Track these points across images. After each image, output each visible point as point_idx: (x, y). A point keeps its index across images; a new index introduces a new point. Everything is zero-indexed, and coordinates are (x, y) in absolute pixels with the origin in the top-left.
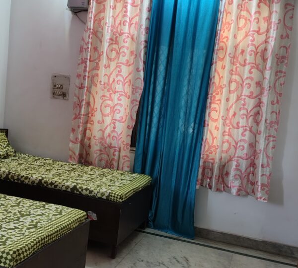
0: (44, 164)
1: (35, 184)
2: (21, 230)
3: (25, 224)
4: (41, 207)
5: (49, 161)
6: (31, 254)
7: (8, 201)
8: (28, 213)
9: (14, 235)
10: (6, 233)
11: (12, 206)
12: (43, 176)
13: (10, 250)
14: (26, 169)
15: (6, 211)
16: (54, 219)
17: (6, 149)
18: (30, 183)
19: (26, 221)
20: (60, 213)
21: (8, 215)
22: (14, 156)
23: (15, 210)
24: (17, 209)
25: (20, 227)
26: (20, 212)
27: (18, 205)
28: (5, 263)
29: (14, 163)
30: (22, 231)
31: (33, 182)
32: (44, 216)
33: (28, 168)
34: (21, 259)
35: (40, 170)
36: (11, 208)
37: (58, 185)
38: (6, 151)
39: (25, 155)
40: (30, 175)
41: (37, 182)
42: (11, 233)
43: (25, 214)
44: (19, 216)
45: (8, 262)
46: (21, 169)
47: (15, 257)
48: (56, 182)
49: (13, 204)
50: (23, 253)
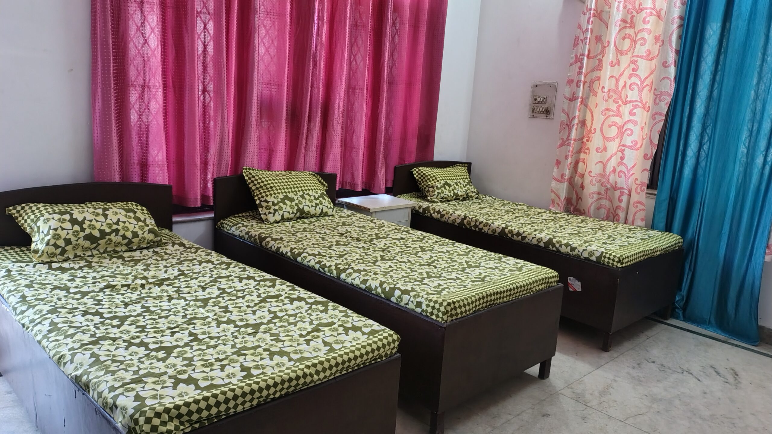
0: (515, 210)
1: (497, 234)
2: (464, 281)
3: (470, 276)
4: (495, 260)
5: (522, 206)
6: (471, 311)
7: (456, 248)
8: (477, 264)
9: (453, 286)
10: (445, 282)
11: (459, 255)
12: (508, 224)
13: (443, 301)
14: (487, 214)
15: (451, 259)
16: (509, 275)
17: (466, 188)
18: (490, 232)
19: (472, 273)
20: (520, 269)
21: (452, 264)
22: (477, 198)
23: (462, 259)
24: (465, 258)
25: (463, 278)
26: (467, 262)
27: (467, 254)
28: (437, 316)
29: (475, 206)
30: (465, 283)
31: (494, 231)
32: (497, 270)
33: (491, 213)
34: (457, 314)
35: (506, 216)
36: (458, 257)
37: (526, 237)
38: (466, 190)
39: (491, 198)
40: (491, 221)
41: (499, 230)
42: (451, 283)
43: (473, 265)
44: (466, 266)
45: (440, 314)
46: (481, 214)
47: (449, 310)
48: (524, 232)
49: (461, 253)
50: (460, 307)
